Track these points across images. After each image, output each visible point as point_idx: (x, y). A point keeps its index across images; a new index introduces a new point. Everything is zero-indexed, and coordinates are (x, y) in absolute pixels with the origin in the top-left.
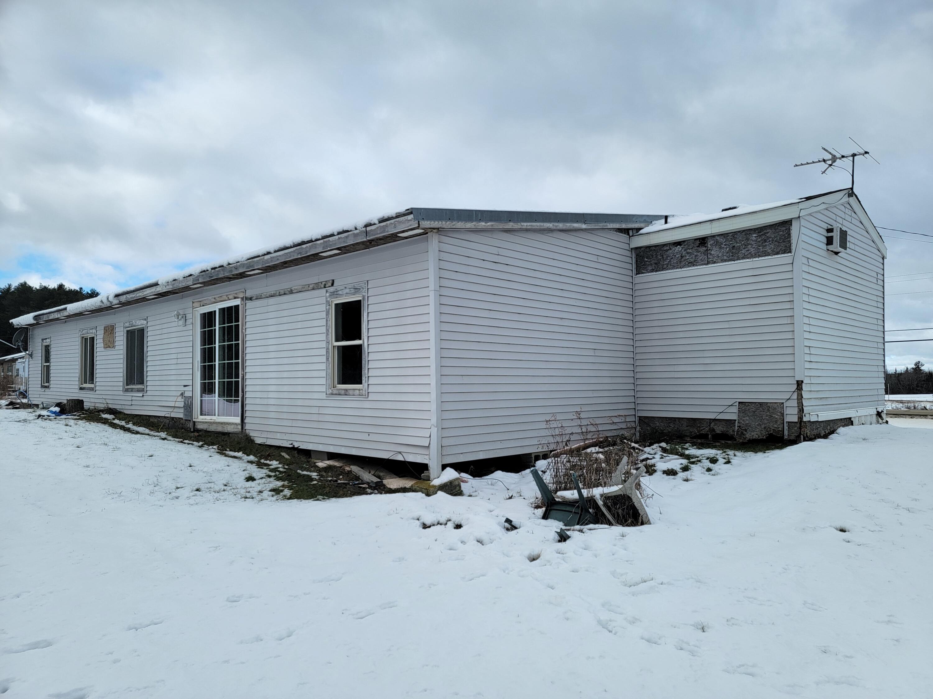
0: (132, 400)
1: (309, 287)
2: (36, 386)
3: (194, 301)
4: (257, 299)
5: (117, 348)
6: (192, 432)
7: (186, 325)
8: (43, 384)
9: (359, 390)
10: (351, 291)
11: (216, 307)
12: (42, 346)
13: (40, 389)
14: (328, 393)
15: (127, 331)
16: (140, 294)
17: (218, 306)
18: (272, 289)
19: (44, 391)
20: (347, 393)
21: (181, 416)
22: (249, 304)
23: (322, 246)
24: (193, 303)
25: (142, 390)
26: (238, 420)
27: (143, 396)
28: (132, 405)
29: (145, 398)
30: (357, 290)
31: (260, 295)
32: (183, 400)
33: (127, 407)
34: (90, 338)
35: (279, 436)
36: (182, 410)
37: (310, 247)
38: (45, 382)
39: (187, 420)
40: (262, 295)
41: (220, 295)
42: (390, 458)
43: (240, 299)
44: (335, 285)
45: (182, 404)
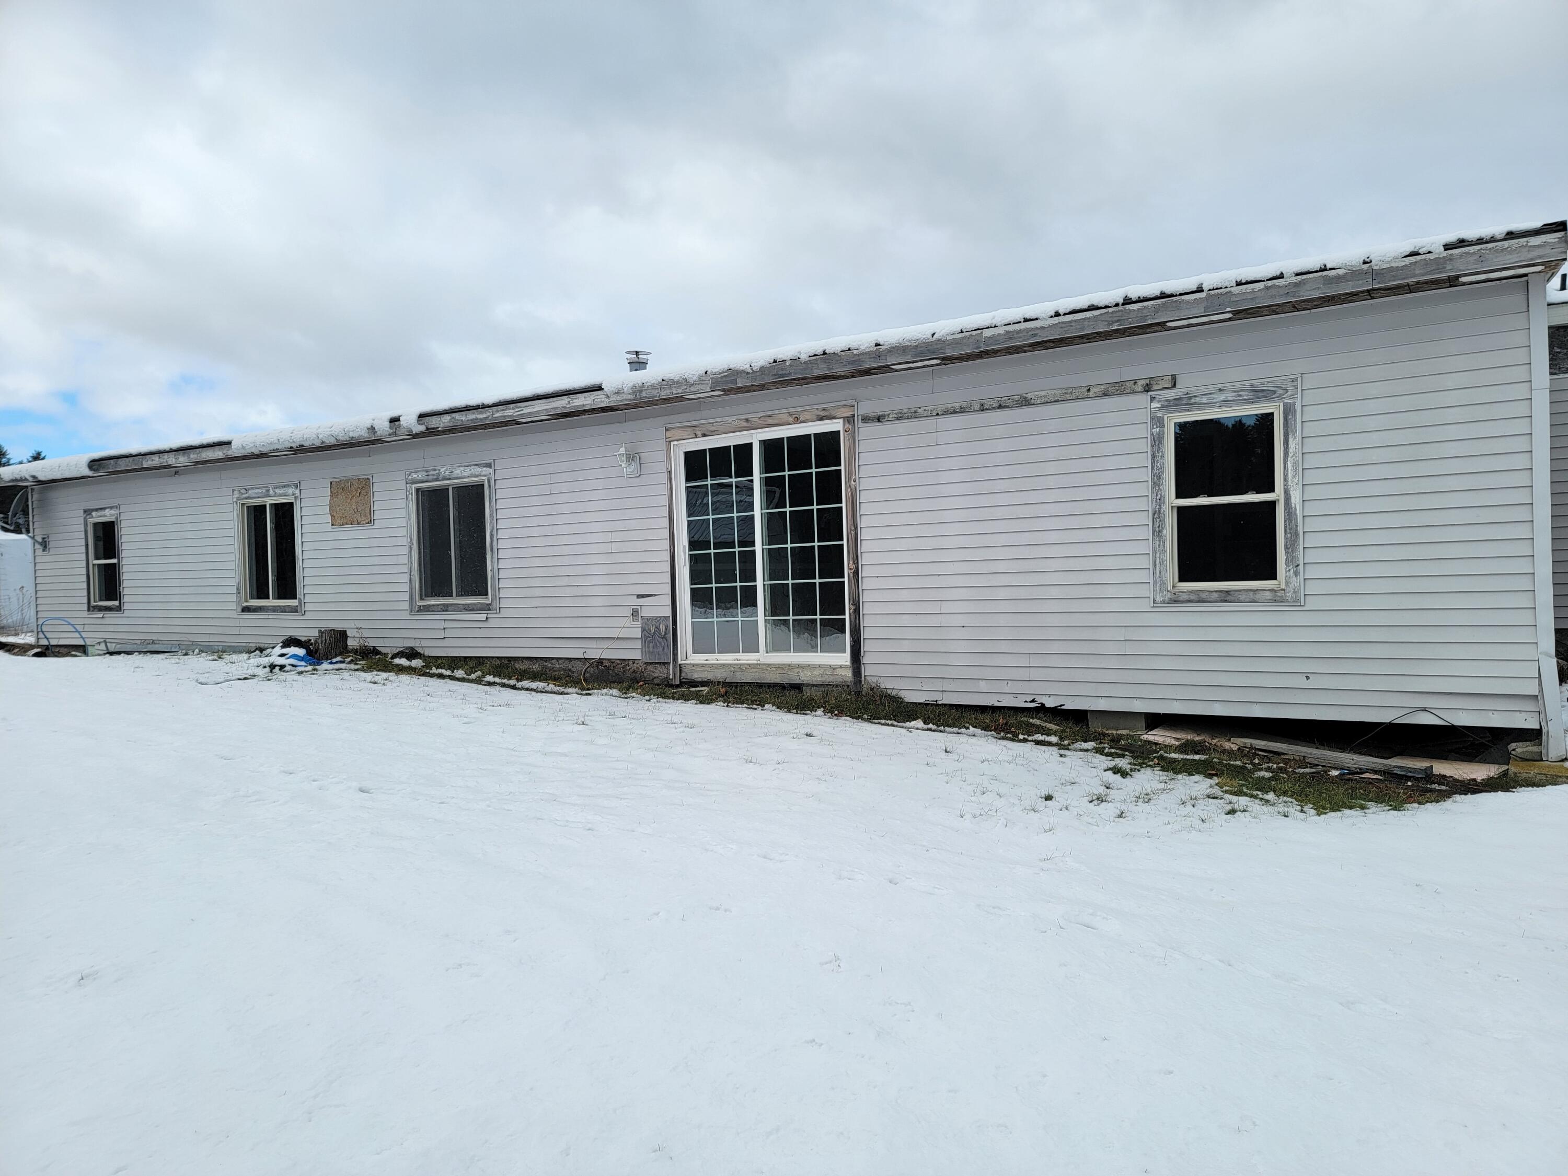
0: (444, 628)
1: (1089, 390)
2: (78, 607)
3: (668, 426)
4: (898, 418)
5: (377, 524)
6: (677, 686)
7: (640, 475)
8: (93, 604)
9: (1271, 590)
10: (1239, 396)
11: (755, 438)
12: (86, 525)
13: (85, 614)
14: (1158, 599)
15: (418, 490)
16: (510, 412)
17: (758, 435)
18: (955, 399)
19: (103, 617)
20: (1228, 598)
21: (637, 655)
22: (866, 431)
23: (1204, 304)
24: (667, 430)
25: (487, 608)
26: (844, 658)
27: (487, 618)
28: (444, 638)
29: (491, 623)
30: (1259, 394)
31: (913, 410)
32: (638, 624)
33: (425, 643)
34: (271, 505)
35: (983, 686)
36: (639, 644)
37: (1157, 310)
38: (97, 599)
39: (651, 663)
40: (919, 410)
41: (770, 413)
42: (1395, 722)
43: (841, 420)
44: (1178, 386)
45: (638, 633)
